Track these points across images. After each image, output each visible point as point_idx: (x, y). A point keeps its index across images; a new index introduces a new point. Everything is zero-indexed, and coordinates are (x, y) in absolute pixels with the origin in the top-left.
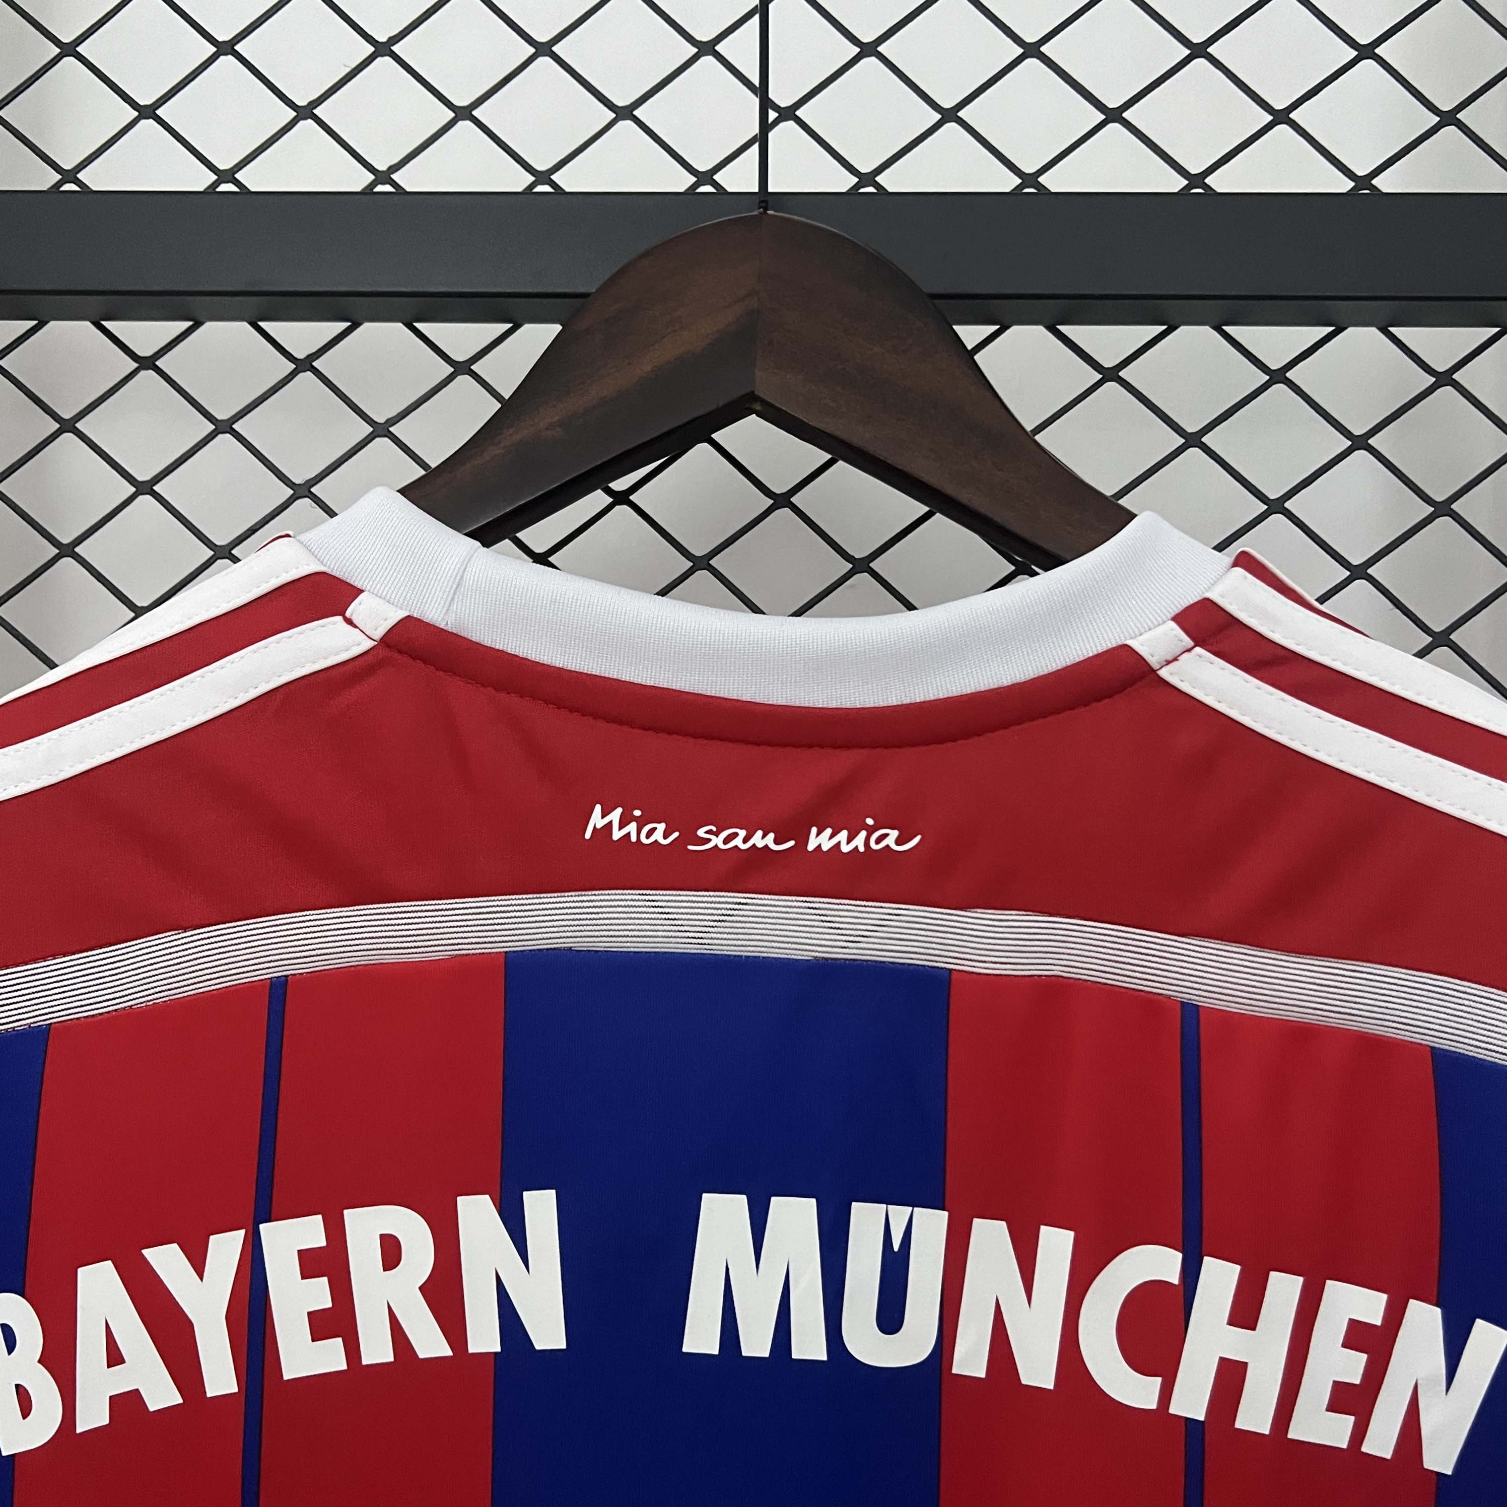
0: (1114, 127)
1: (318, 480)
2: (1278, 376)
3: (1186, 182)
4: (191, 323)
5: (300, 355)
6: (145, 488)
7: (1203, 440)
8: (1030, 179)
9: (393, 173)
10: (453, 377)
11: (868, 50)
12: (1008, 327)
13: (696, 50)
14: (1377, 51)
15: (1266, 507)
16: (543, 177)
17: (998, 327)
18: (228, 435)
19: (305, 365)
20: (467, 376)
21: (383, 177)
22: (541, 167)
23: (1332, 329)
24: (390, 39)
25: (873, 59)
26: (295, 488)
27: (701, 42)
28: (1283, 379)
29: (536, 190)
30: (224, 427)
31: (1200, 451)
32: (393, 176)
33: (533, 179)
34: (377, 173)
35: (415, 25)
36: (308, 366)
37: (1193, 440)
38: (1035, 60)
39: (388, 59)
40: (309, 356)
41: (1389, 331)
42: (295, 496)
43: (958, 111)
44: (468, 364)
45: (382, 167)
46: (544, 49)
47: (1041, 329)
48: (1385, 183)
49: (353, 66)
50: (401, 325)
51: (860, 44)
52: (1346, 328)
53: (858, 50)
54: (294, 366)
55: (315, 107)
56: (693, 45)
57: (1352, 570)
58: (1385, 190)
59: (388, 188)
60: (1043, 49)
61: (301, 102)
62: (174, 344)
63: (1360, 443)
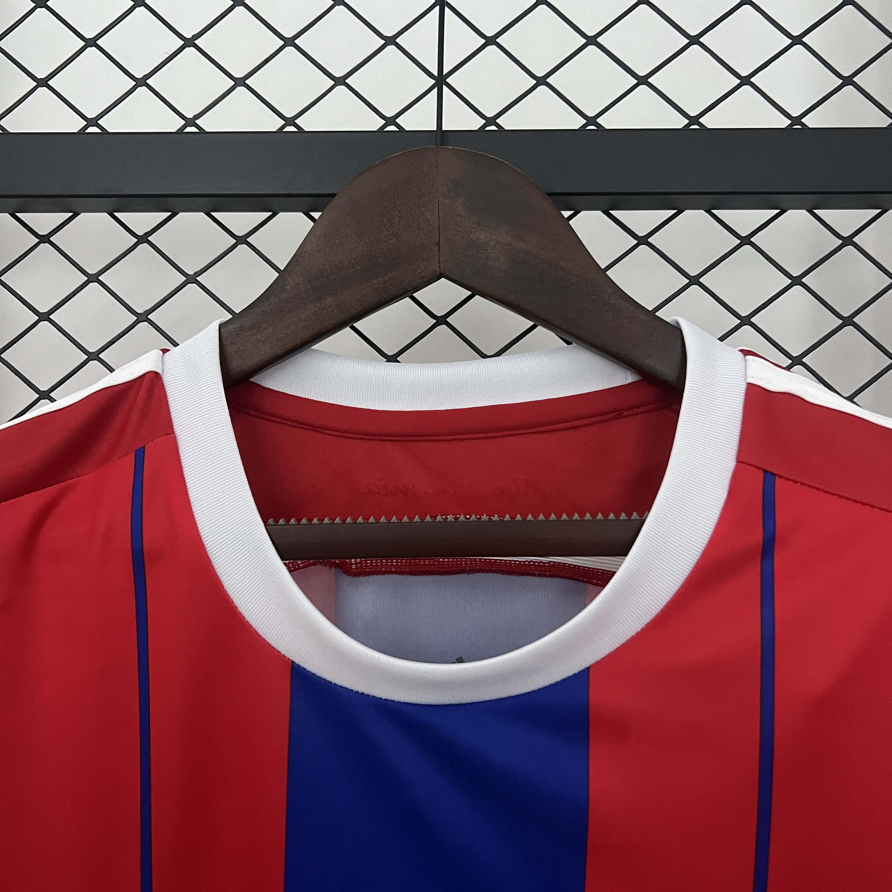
0: (643, 88)
1: (152, 310)
2: (746, 241)
3: (687, 121)
4: (71, 214)
5: (140, 233)
6: (44, 317)
7: (700, 280)
8: (591, 120)
9: (196, 120)
10: (235, 246)
11: (490, 41)
12: (579, 212)
13: (384, 42)
14: (803, 39)
15: (740, 321)
16: (290, 121)
17: (573, 212)
18: (96, 283)
19: (143, 239)
20: (244, 245)
21: (190, 122)
22: (289, 115)
23: (778, 211)
24: (194, 36)
25: (494, 46)
26: (138, 316)
27: (387, 36)
28: (749, 242)
29: (285, 130)
30: (93, 278)
31: (698, 287)
32: (197, 121)
33: (284, 122)
34: (186, 120)
35: (209, 27)
36: (145, 240)
37: (694, 280)
38: (593, 46)
39: (192, 49)
40: (145, 233)
41: (813, 212)
42: (138, 321)
43: (547, 78)
44: (244, 238)
45: (190, 116)
46: (290, 42)
47: (599, 213)
48: (810, 121)
49: (171, 53)
50: (203, 213)
51: (485, 37)
52: (787, 211)
53: (484, 41)
54: (137, 240)
55: (147, 79)
56: (382, 39)
57: (793, 359)
58: (811, 126)
59: (193, 129)
60: (598, 40)
61: (139, 76)
62: (61, 227)
63: (796, 281)
